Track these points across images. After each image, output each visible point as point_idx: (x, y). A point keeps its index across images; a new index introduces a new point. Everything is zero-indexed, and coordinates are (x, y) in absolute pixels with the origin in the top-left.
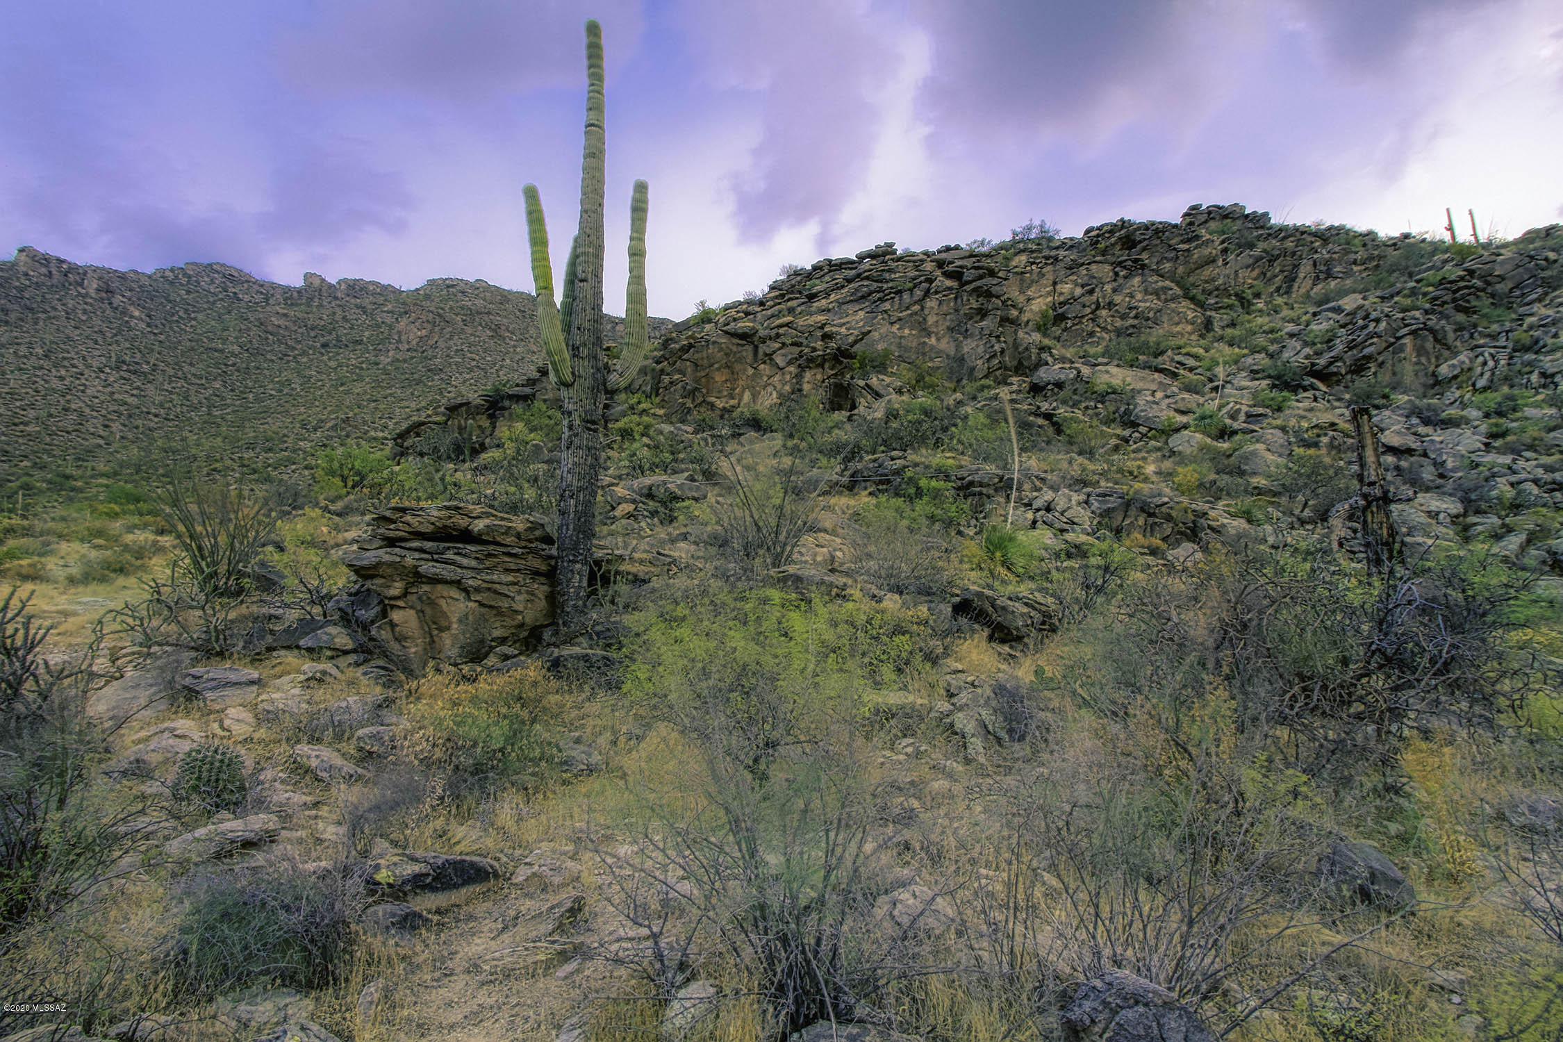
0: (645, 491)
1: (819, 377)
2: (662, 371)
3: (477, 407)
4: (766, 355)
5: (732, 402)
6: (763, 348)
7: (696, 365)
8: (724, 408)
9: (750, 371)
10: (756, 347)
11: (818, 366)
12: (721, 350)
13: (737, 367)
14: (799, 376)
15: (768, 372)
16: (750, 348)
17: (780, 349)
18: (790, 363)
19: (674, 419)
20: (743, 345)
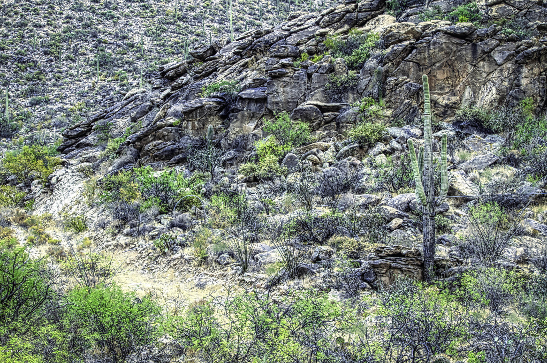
0: (404, 206)
1: (536, 71)
2: (387, 71)
3: (209, 109)
4: (484, 52)
5: (454, 99)
6: (481, 46)
7: (418, 65)
8: (447, 105)
9: (470, 69)
10: (475, 46)
11: (534, 61)
12: (442, 50)
13: (458, 65)
14: (517, 72)
15: (486, 69)
16: (469, 47)
17: (498, 45)
18: (507, 60)
19: (401, 121)
20: (462, 45)
